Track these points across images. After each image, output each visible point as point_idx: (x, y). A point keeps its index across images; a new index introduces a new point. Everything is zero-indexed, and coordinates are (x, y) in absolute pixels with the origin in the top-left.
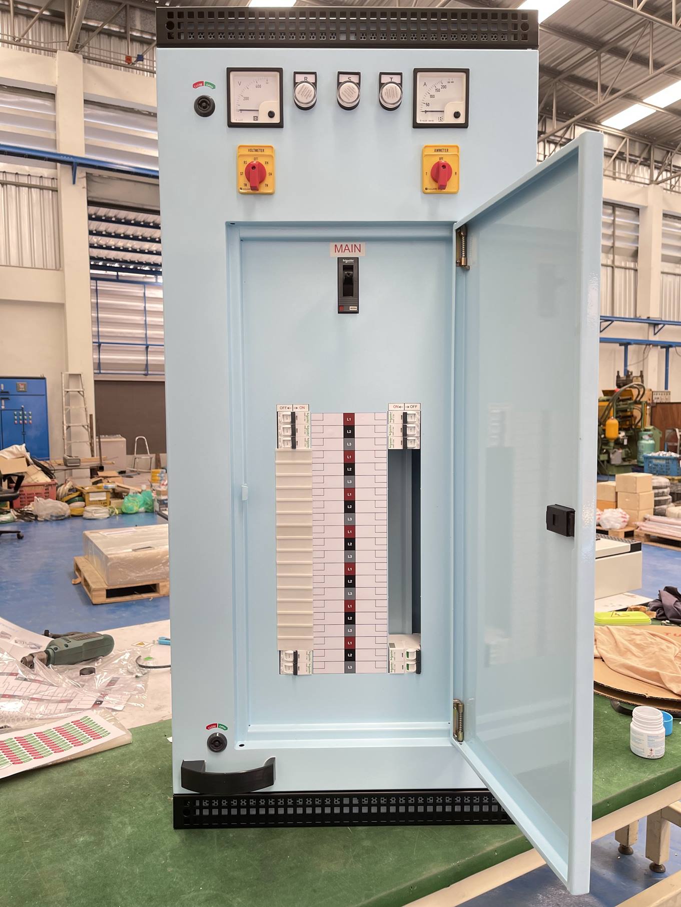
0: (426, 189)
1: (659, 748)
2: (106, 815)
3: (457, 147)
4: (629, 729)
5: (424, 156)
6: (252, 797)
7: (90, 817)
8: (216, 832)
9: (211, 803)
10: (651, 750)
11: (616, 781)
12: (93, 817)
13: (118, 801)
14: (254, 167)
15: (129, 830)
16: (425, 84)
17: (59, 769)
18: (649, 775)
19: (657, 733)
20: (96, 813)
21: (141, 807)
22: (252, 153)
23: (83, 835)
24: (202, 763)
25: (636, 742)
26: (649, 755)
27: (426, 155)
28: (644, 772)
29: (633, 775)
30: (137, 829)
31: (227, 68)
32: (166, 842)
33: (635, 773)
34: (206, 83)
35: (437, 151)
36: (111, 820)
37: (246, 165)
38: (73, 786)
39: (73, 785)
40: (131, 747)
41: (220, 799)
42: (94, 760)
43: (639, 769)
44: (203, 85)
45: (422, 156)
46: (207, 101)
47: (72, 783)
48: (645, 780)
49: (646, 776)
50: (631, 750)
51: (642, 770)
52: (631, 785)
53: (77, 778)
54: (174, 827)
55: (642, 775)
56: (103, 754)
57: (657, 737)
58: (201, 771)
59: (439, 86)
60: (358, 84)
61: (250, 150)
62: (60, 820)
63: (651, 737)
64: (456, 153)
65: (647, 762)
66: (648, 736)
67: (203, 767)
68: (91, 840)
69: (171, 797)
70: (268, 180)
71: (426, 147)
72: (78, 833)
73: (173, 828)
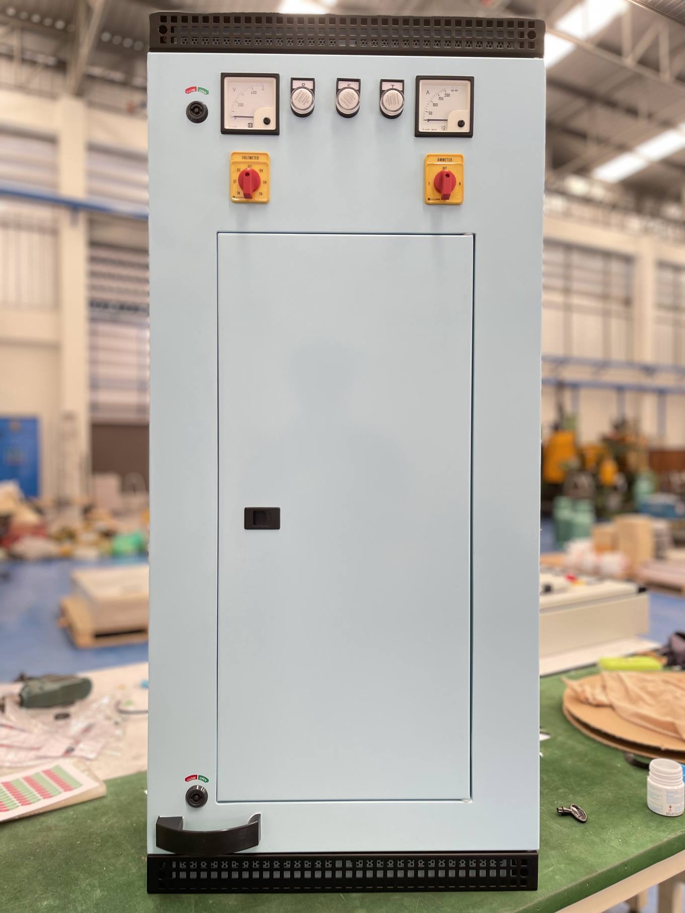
0: (429, 199)
1: (679, 805)
2: (74, 876)
3: (461, 156)
4: (644, 784)
5: (426, 165)
6: (234, 859)
7: (56, 878)
8: (193, 897)
9: (188, 865)
10: (670, 807)
11: (633, 842)
12: (59, 878)
13: (87, 860)
14: (247, 174)
15: (98, 893)
16: (428, 92)
17: (25, 823)
18: (668, 834)
19: (676, 788)
20: (63, 874)
21: (112, 868)
22: (246, 160)
23: (46, 899)
24: (179, 820)
25: (654, 798)
26: (668, 812)
27: (429, 165)
28: (664, 831)
29: (651, 834)
30: (106, 892)
31: (222, 74)
32: (139, 907)
33: (654, 832)
34: (199, 88)
35: (441, 160)
36: (79, 882)
37: (239, 173)
38: (39, 843)
39: (39, 841)
40: (105, 801)
41: (199, 861)
42: (64, 815)
43: (657, 827)
44: (196, 91)
45: (425, 165)
46: (199, 105)
47: (39, 839)
48: (665, 840)
49: (666, 836)
50: (648, 808)
51: (662, 829)
52: (650, 846)
53: (44, 834)
54: (148, 891)
55: (662, 834)
56: (75, 808)
57: (676, 792)
58: (178, 829)
59: (442, 95)
60: (358, 91)
61: (244, 158)
62: (23, 881)
63: (671, 792)
64: (461, 163)
65: (666, 820)
66: (667, 792)
67: (180, 825)
68: (56, 904)
69: (145, 857)
70: (262, 188)
71: (428, 156)
72: (42, 896)
73: (146, 892)
